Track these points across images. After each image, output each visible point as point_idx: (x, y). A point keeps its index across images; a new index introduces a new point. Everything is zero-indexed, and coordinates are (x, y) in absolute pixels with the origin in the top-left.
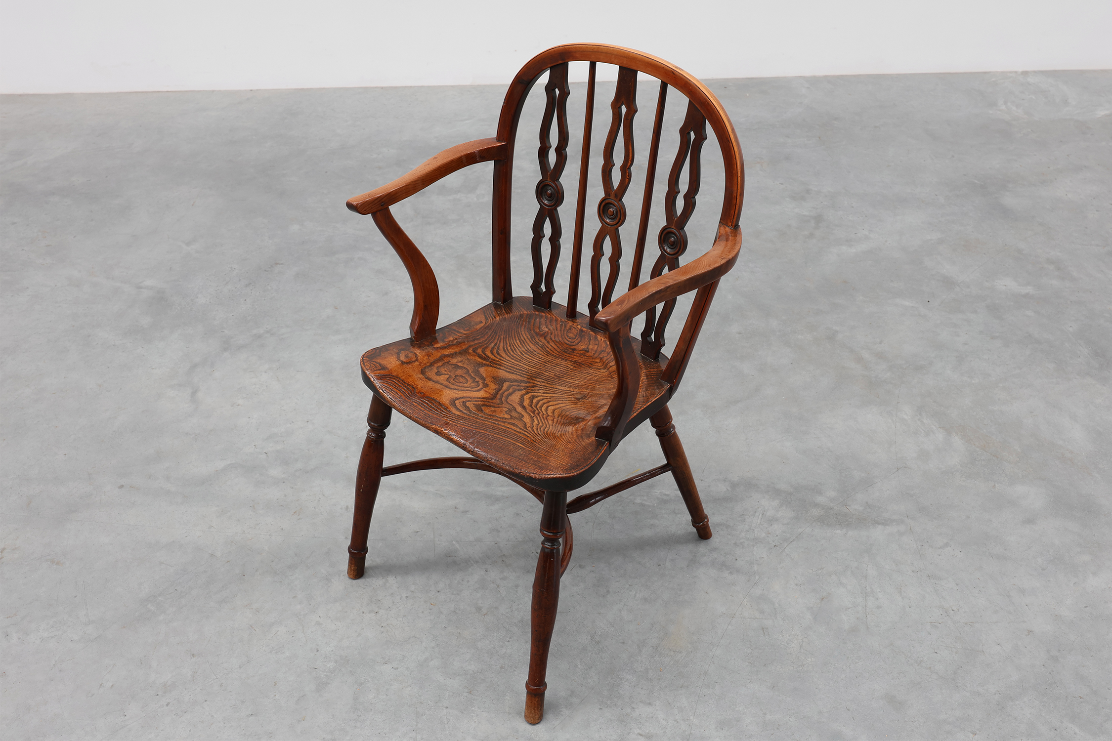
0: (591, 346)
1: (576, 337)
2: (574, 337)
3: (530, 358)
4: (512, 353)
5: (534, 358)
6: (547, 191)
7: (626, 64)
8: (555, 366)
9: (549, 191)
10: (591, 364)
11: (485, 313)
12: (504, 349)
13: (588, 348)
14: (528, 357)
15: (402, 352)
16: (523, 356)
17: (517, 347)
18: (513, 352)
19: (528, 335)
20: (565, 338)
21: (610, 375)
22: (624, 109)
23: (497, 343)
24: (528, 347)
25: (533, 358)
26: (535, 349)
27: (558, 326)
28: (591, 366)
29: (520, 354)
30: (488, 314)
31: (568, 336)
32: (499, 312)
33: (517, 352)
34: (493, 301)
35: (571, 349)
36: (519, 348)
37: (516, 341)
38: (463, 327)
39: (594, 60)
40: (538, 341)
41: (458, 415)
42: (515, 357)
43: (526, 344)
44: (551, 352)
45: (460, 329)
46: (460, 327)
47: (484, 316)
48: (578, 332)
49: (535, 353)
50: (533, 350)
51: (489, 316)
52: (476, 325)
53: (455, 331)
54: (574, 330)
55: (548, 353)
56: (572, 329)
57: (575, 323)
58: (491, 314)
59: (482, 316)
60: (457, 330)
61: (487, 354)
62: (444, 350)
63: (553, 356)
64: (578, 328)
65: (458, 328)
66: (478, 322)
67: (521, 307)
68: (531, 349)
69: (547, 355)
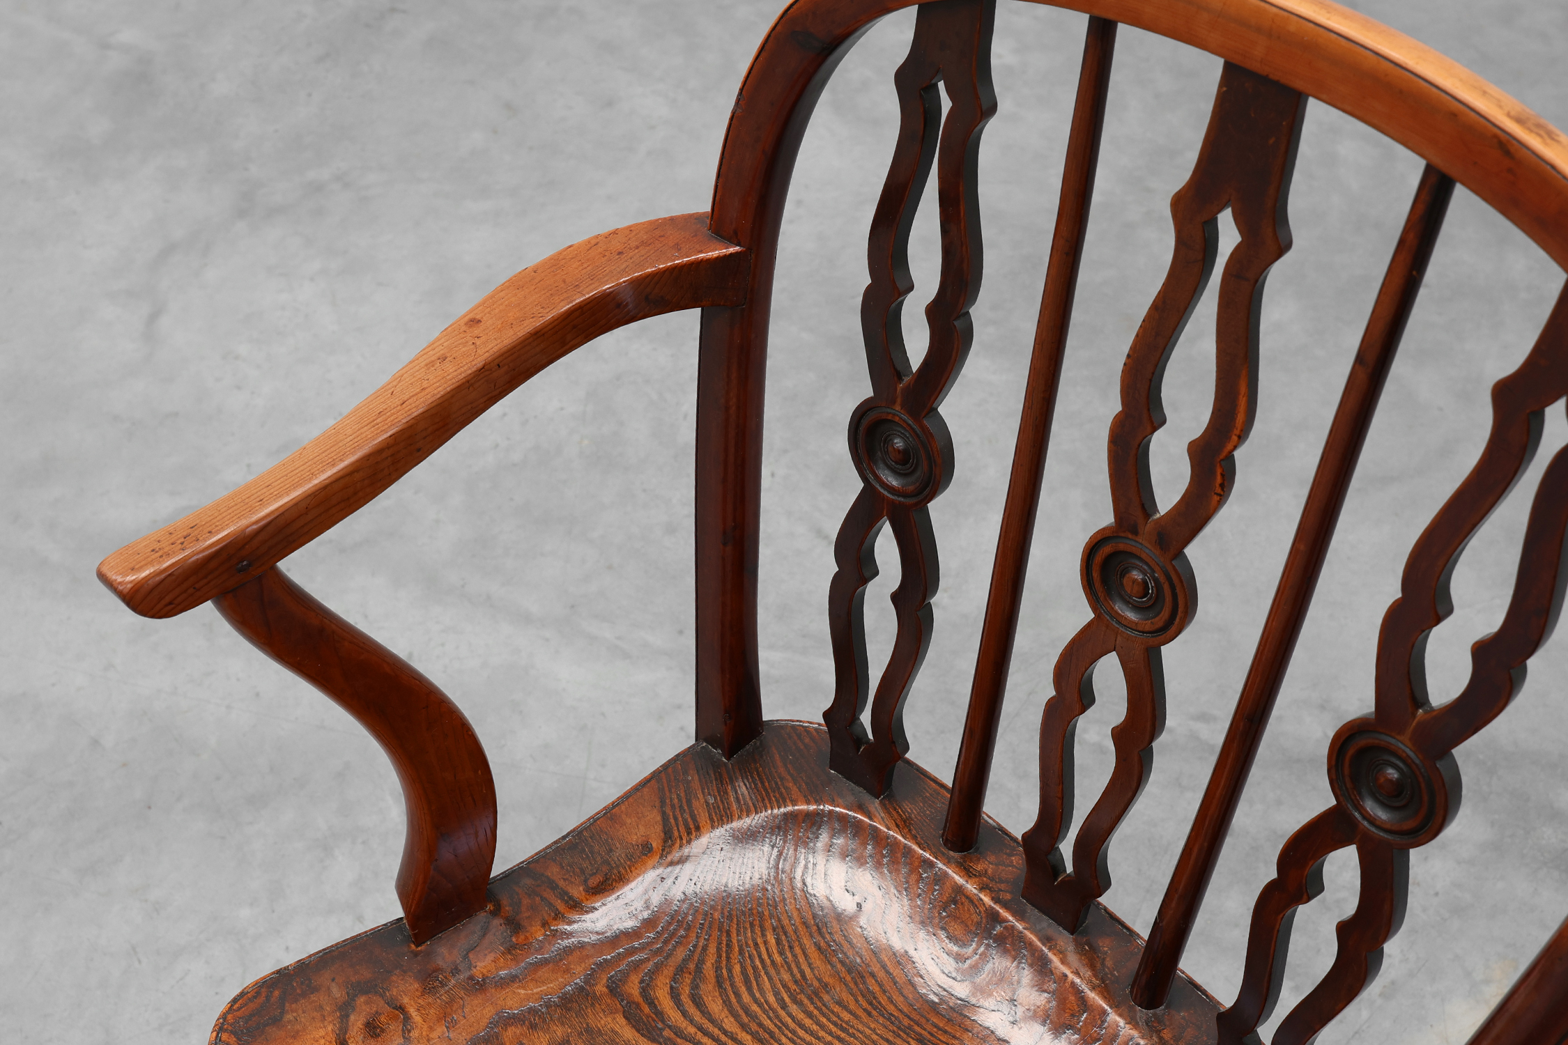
3: (808, 1022)
4: (746, 998)
5: (822, 1027)
6: (888, 441)
7: (1257, 56)
9: (899, 443)
11: (663, 803)
12: (719, 978)
14: (801, 1016)
15: (362, 999)
16: (782, 1013)
17: (764, 966)
18: (749, 989)
22: (1229, 236)
24: (805, 967)
25: (818, 1023)
26: (826, 979)
29: (772, 999)
30: (673, 806)
32: (712, 801)
33: (761, 990)
34: (696, 740)
36: (772, 972)
37: (763, 935)
38: (583, 871)
39: (1110, 16)
42: (753, 1017)
43: (797, 950)
44: (883, 1000)
45: (572, 883)
46: (573, 872)
47: (659, 818)
48: (981, 922)
49: (826, 998)
50: (819, 980)
51: (676, 819)
52: (629, 863)
53: (554, 893)
54: (969, 910)
55: (871, 1004)
56: (962, 904)
57: (973, 875)
58: (686, 808)
59: (654, 816)
60: (561, 883)
61: (657, 998)
62: (507, 991)
63: (889, 1019)
64: (984, 904)
65: (565, 875)
66: (638, 846)
67: (788, 777)
68: (814, 975)
69: (869, 1014)
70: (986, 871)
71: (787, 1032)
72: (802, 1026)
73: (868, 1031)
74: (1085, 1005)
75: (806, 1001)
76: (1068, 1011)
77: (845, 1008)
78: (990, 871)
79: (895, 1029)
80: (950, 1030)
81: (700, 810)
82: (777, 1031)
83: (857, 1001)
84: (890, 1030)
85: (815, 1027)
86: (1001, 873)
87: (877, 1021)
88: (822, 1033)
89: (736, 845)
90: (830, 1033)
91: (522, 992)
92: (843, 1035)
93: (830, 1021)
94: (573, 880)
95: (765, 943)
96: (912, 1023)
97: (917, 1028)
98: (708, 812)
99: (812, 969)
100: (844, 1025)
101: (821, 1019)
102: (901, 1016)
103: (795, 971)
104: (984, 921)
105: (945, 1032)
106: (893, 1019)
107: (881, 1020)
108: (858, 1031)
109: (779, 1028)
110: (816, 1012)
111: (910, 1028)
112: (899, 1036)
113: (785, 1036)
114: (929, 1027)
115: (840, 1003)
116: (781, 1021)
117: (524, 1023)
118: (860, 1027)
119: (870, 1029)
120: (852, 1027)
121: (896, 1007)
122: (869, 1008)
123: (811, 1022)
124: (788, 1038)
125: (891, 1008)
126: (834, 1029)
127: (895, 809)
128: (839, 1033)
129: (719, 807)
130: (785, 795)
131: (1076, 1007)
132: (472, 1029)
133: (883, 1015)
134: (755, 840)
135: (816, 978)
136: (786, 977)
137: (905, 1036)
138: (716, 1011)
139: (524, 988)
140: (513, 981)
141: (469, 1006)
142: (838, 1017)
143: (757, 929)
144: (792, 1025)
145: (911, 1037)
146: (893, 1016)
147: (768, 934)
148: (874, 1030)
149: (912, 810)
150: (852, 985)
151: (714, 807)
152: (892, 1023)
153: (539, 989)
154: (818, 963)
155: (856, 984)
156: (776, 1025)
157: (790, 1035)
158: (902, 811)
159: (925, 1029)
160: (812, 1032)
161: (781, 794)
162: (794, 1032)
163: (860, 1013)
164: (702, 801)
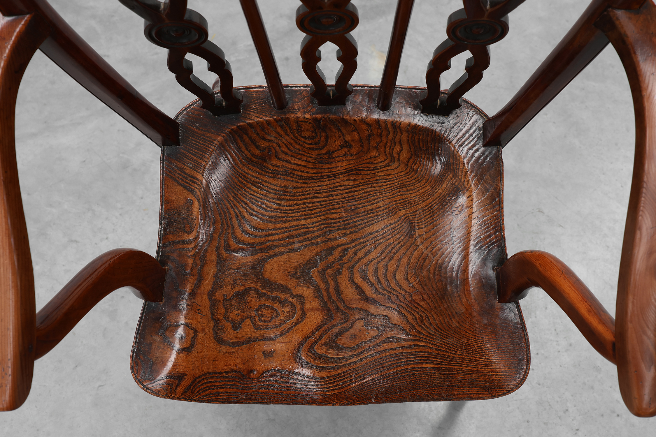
0: (347, 136)
1: (316, 133)
2: (313, 134)
3: (291, 203)
4: (268, 213)
5: (296, 200)
8: (332, 195)
10: (369, 163)
13: (345, 141)
14: (288, 203)
16: (282, 207)
17: (261, 198)
19: (255, 169)
20: (304, 142)
21: (408, 169)
23: (235, 212)
24: (273, 187)
25: (294, 200)
26: (283, 184)
27: (279, 129)
28: (372, 166)
29: (274, 206)
31: (303, 137)
32: (191, 165)
33: (268, 206)
35: (325, 154)
36: (265, 198)
37: (251, 190)
40: (273, 168)
41: (328, 377)
42: (274, 217)
44: (306, 175)
45: (181, 236)
46: (178, 232)
47: (182, 188)
48: (313, 125)
49: (289, 190)
50: (282, 187)
51: (187, 183)
52: (190, 212)
53: (180, 244)
54: (306, 125)
55: (303, 179)
56: (302, 125)
57: (297, 112)
58: (186, 176)
59: (179, 189)
60: (178, 239)
61: (244, 241)
62: (202, 286)
63: (313, 179)
64: (309, 119)
65: (176, 235)
66: (186, 204)
67: (205, 133)
68: (278, 187)
69: (306, 183)
70: (299, 107)
71: (289, 212)
72: (291, 206)
73: (311, 189)
74: (369, 125)
75: (284, 197)
76: (365, 130)
77: (297, 188)
78: (300, 106)
79: (318, 180)
80: (334, 166)
81: (191, 172)
82: (285, 214)
83: (298, 182)
84: (317, 182)
85: (295, 202)
86: (304, 103)
87: (311, 183)
88: (299, 202)
89: (214, 172)
90: (301, 200)
91: (207, 281)
92: (305, 197)
93: (297, 196)
94: (180, 234)
95: (254, 191)
96: (321, 174)
97: (323, 174)
98: (194, 170)
99: (276, 186)
100: (302, 193)
101: (294, 198)
102: (316, 175)
103: (272, 191)
104: (314, 124)
105: (333, 168)
106: (314, 178)
107: (311, 181)
108: (308, 191)
109: (286, 213)
110: (290, 198)
111: (321, 176)
112: (321, 181)
113: (289, 213)
114: (327, 171)
115: (294, 188)
116: (284, 210)
117: (218, 289)
118: (307, 189)
119: (311, 187)
120: (305, 191)
121: (312, 173)
122: (304, 181)
123: (292, 202)
124: (291, 213)
125: (310, 175)
126: (301, 197)
127: (250, 111)
128: (303, 197)
129: (196, 165)
130: (210, 140)
131: (366, 127)
132: (207, 306)
133: (310, 180)
134: (218, 164)
135: (279, 187)
136: (271, 195)
137: (322, 180)
138: (263, 226)
139: (206, 280)
140: (201, 282)
141: (198, 302)
142: (298, 192)
143: (248, 190)
144: (288, 208)
145: (325, 178)
146: (313, 177)
147: (252, 188)
148: (312, 187)
149: (255, 107)
150: (292, 179)
151: (194, 167)
152: (315, 179)
153: (210, 276)
154: (275, 182)
155: (293, 177)
156: (284, 213)
157: (290, 212)
158: (253, 110)
159: (327, 172)
160: (295, 205)
161: (209, 141)
162: (291, 210)
163: (303, 185)
164: (188, 168)
